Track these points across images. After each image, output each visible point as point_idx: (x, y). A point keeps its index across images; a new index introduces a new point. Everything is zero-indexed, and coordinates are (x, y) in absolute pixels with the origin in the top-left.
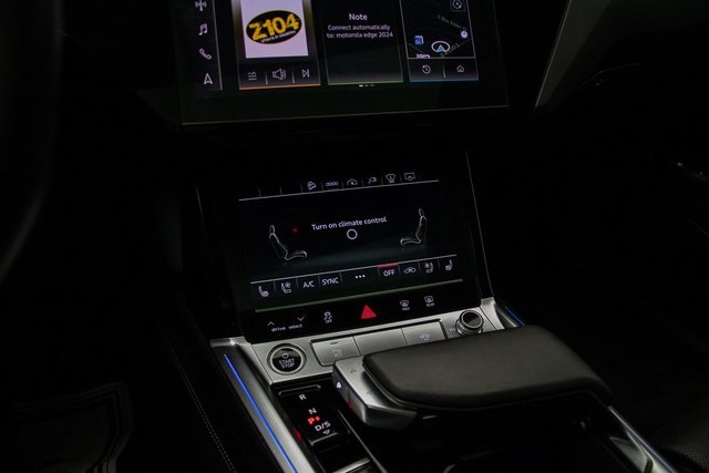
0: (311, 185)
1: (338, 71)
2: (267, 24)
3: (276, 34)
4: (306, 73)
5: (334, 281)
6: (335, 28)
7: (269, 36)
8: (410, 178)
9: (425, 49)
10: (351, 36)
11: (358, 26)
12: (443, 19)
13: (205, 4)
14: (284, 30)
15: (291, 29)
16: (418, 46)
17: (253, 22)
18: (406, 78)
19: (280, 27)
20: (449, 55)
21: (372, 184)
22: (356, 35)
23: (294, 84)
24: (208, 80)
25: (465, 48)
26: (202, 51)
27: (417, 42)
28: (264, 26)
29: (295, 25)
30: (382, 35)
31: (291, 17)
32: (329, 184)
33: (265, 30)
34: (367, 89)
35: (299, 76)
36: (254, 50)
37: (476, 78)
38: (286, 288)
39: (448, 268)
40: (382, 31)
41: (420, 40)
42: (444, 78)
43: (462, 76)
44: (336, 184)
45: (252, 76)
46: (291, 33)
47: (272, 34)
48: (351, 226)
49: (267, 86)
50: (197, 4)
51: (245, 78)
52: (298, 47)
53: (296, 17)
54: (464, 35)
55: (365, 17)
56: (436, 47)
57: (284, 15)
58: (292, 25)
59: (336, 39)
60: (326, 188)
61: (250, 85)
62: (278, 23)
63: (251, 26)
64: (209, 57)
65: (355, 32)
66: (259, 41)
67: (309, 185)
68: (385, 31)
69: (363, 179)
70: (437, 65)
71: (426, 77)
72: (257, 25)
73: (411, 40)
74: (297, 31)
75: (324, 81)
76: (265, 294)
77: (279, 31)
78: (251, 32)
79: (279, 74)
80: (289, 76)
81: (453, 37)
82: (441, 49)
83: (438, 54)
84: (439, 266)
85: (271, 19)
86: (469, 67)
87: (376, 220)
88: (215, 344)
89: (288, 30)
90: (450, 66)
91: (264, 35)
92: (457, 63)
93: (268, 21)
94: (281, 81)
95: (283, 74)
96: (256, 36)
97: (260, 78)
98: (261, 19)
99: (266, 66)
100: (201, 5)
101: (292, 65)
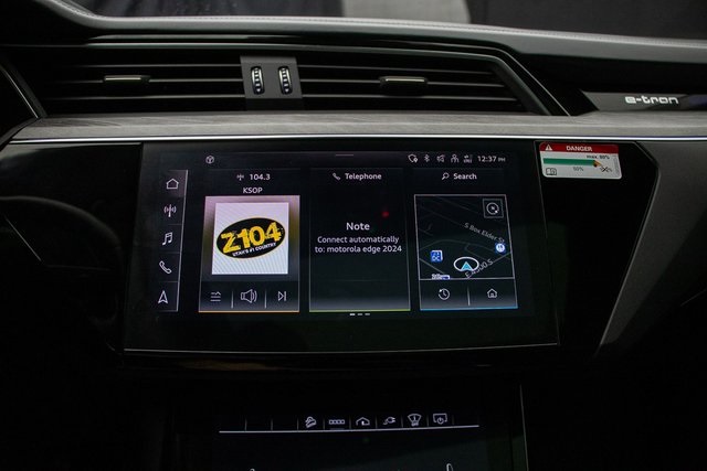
0: (310, 421)
1: (323, 294)
2: (244, 234)
3: (252, 245)
4: (282, 296)
6: (325, 240)
7: (243, 248)
9: (445, 267)
10: (345, 250)
11: (361, 240)
12: (472, 228)
13: (175, 209)
14: (262, 241)
15: (272, 240)
16: (436, 264)
17: (225, 231)
18: (415, 306)
19: (257, 237)
20: (477, 275)
21: (390, 426)
22: (352, 250)
23: (266, 309)
24: (163, 299)
25: (501, 265)
26: (162, 264)
27: (434, 259)
28: (239, 236)
29: (276, 235)
30: (387, 249)
31: (273, 226)
32: (332, 422)
33: (239, 242)
34: (359, 320)
35: (273, 297)
36: (223, 265)
40: (387, 244)
42: (469, 305)
43: (494, 303)
44: (342, 422)
45: (216, 296)
47: (247, 245)
49: (232, 309)
50: (165, 210)
51: (207, 297)
52: (277, 263)
53: (279, 226)
54: (500, 248)
55: (367, 227)
56: (460, 264)
57: (265, 223)
58: (272, 236)
59: (325, 254)
60: (328, 427)
61: (212, 307)
62: (257, 233)
63: (223, 236)
64: (168, 271)
65: (352, 245)
66: (230, 254)
67: (308, 421)
68: (392, 244)
69: (377, 419)
70: (459, 288)
71: (443, 305)
72: (230, 235)
73: (426, 255)
74: (278, 243)
75: (304, 307)
77: (255, 243)
78: (222, 243)
79: (248, 296)
80: (260, 298)
81: (485, 251)
82: (466, 267)
83: (463, 274)
85: (249, 228)
86: (504, 290)
89: (267, 242)
90: (477, 288)
91: (238, 248)
92: (489, 285)
93: (244, 231)
94: (250, 306)
95: (254, 296)
96: (227, 248)
97: (225, 298)
98: (236, 228)
99: (235, 285)
100: (170, 210)
101: (266, 286)
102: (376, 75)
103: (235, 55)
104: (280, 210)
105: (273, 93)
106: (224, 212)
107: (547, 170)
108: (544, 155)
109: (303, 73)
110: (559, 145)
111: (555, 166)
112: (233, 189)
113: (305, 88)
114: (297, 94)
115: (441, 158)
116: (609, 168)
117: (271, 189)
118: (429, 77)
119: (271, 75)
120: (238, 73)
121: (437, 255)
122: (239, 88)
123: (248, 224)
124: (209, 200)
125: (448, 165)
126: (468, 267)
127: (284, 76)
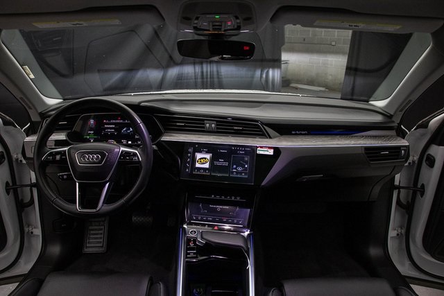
0: (213, 196)
1: (214, 172)
5: (211, 219)
6: (215, 162)
7: (201, 163)
8: (238, 198)
9: (235, 169)
12: (242, 162)
18: (229, 175)
19: (204, 161)
21: (228, 198)
23: (204, 173)
24: (187, 170)
25: (246, 169)
26: (187, 164)
31: (207, 159)
32: (217, 197)
33: (201, 161)
34: (220, 176)
35: (206, 172)
36: (198, 165)
37: (246, 177)
38: (199, 218)
41: (235, 166)
42: (239, 176)
43: (243, 176)
44: (219, 197)
45: (196, 170)
46: (206, 162)
48: (219, 207)
49: (199, 173)
52: (207, 166)
54: (246, 166)
55: (223, 160)
57: (205, 158)
59: (215, 165)
61: (195, 172)
64: (188, 166)
65: (220, 163)
66: (199, 163)
68: (227, 164)
69: (226, 197)
70: (237, 173)
71: (234, 175)
73: (233, 166)
75: (211, 174)
76: (195, 218)
78: (198, 161)
80: (204, 171)
81: (243, 166)
84: (238, 221)
86: (246, 174)
87: (226, 207)
90: (241, 173)
92: (243, 173)
94: (202, 172)
97: (198, 171)
98: (200, 159)
99: (199, 169)
100: (189, 155)
101: (205, 169)
102: (232, 126)
103: (204, 120)
104: (208, 156)
105: (211, 130)
106: (199, 156)
107: (258, 152)
108: (258, 149)
109: (217, 125)
110: (261, 147)
111: (260, 152)
112: (200, 152)
113: (218, 128)
114: (216, 130)
115: (238, 148)
116: (271, 152)
117: (207, 152)
119: (210, 125)
120: (203, 124)
122: (203, 127)
123: (203, 158)
124: (196, 154)
125: (239, 150)
126: (240, 169)
127: (213, 125)
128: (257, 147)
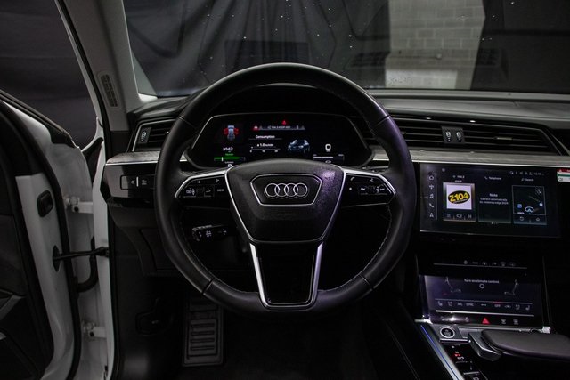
0: (466, 262)
1: (483, 217)
2: (456, 196)
3: (460, 200)
4: (470, 216)
5: (472, 305)
6: (483, 199)
7: (456, 200)
8: (513, 265)
9: (522, 210)
10: (490, 202)
11: (493, 199)
12: (532, 197)
13: (433, 186)
14: (462, 198)
16: (519, 208)
17: (451, 195)
18: (512, 222)
20: (533, 213)
21: (494, 265)
22: (492, 203)
23: (465, 220)
24: (432, 215)
25: (541, 210)
26: (430, 204)
29: (467, 197)
30: (503, 203)
31: (466, 194)
32: (474, 263)
33: (455, 198)
34: (495, 225)
35: (467, 218)
36: (450, 205)
37: (545, 224)
38: (450, 304)
39: (527, 309)
40: (503, 201)
42: (530, 223)
43: (538, 222)
44: (477, 263)
45: (449, 215)
46: (465, 200)
47: (458, 200)
48: (482, 283)
49: (454, 220)
51: (446, 216)
52: (468, 206)
53: (468, 194)
54: (541, 205)
55: (497, 195)
56: (527, 209)
57: (463, 193)
59: (483, 204)
60: (472, 264)
61: (448, 219)
62: (461, 196)
64: (433, 207)
65: (492, 201)
66: (452, 202)
68: (505, 202)
69: (490, 262)
70: (527, 217)
71: (522, 222)
73: (516, 206)
74: (468, 199)
75: (477, 220)
76: (441, 305)
78: (449, 199)
79: (459, 216)
80: (463, 217)
81: (535, 205)
82: (529, 210)
83: (528, 212)
84: (523, 307)
85: (458, 194)
86: (542, 219)
87: (494, 282)
88: (417, 321)
90: (532, 217)
92: (537, 217)
94: (460, 219)
95: (461, 216)
96: (451, 200)
97: (452, 217)
98: (454, 194)
99: (454, 212)
100: (431, 187)
101: (465, 213)
102: (493, 136)
103: (439, 126)
104: (468, 188)
105: (454, 142)
106: (450, 188)
107: (559, 179)
108: (558, 173)
109: (465, 134)
110: (564, 170)
111: (562, 177)
112: (452, 181)
113: (467, 140)
115: (521, 173)
117: (465, 181)
118: (513, 137)
119: (453, 134)
120: (440, 132)
121: (520, 206)
122: (441, 138)
123: (458, 192)
124: (444, 184)
125: (524, 175)
126: (530, 210)
127: (458, 134)
128: (558, 169)
